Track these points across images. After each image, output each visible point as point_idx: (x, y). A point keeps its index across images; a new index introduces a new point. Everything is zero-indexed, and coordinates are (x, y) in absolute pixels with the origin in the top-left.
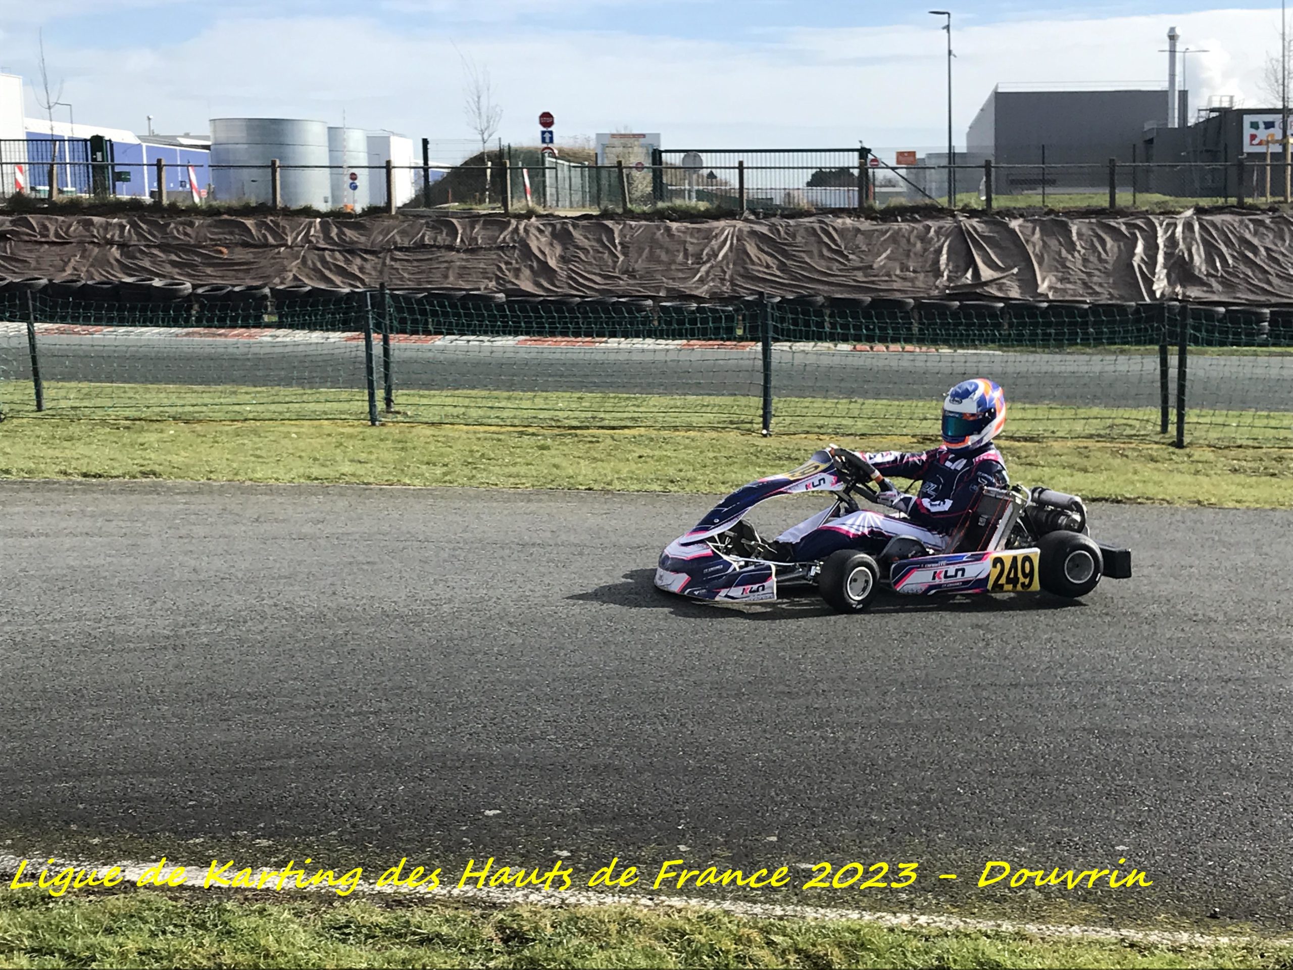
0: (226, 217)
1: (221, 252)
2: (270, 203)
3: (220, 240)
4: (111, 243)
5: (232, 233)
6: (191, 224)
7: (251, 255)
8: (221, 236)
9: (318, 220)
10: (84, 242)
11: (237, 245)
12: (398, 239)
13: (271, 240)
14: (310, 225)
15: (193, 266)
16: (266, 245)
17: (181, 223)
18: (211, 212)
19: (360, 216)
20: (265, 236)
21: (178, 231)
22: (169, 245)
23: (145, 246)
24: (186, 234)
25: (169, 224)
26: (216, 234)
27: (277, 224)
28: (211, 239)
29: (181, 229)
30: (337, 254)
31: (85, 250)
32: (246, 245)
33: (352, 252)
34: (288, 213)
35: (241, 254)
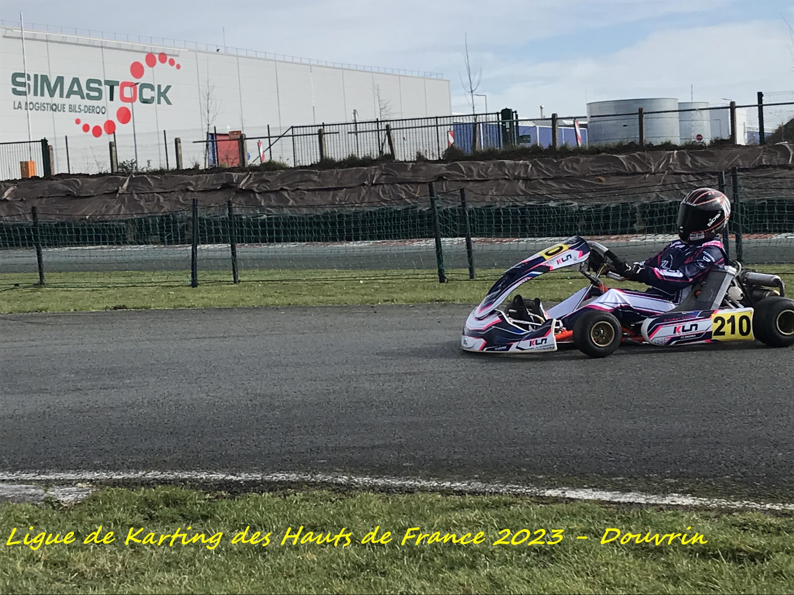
0: (604, 154)
1: (600, 181)
2: (638, 141)
3: (600, 171)
4: (518, 178)
5: (609, 166)
6: (578, 162)
7: (623, 182)
8: (600, 169)
9: (676, 152)
10: (498, 180)
11: (612, 174)
12: (740, 162)
13: (639, 169)
14: (669, 156)
15: (578, 192)
16: (635, 173)
17: (570, 161)
18: (594, 151)
19: (709, 147)
20: (634, 167)
21: (567, 167)
22: (560, 178)
23: (543, 179)
24: (574, 169)
25: (561, 162)
26: (596, 167)
27: (643, 157)
28: (593, 172)
29: (570, 165)
30: (691, 178)
31: (499, 185)
32: (619, 174)
33: (702, 174)
34: (651, 148)
35: (615, 182)
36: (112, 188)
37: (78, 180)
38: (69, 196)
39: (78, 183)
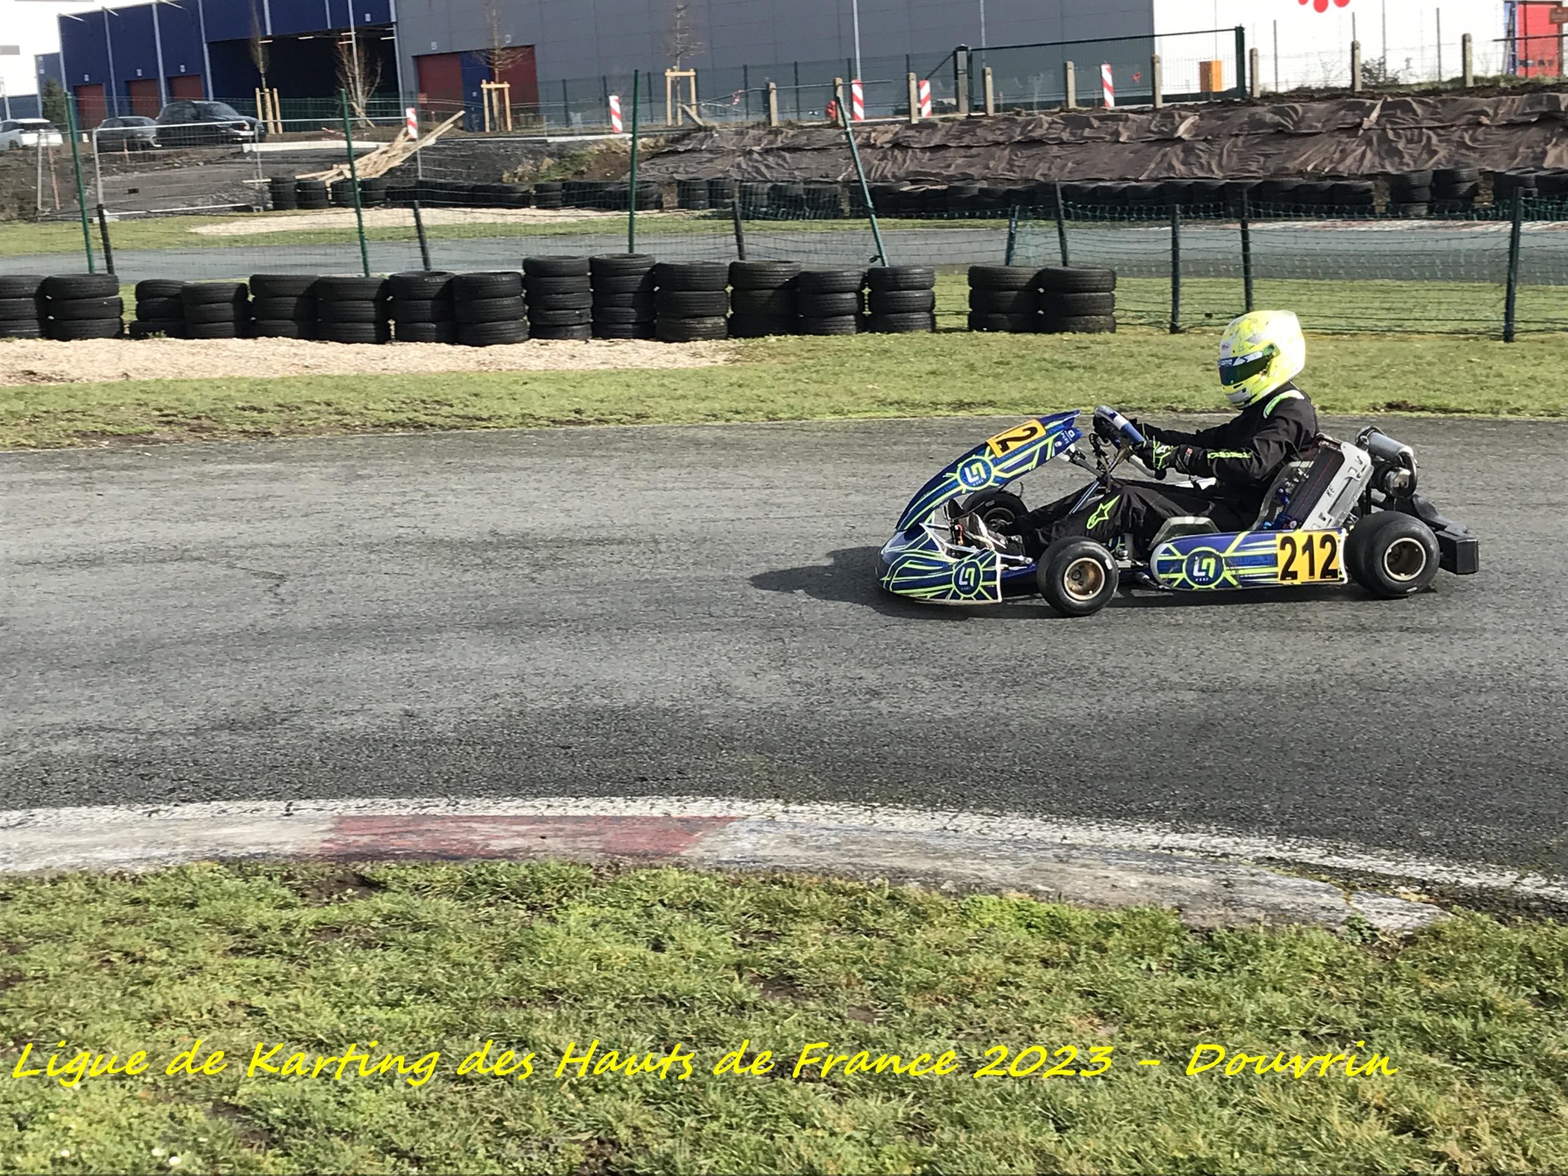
36: (1351, 119)
37: (1297, 106)
38: (1280, 133)
39: (1296, 112)
